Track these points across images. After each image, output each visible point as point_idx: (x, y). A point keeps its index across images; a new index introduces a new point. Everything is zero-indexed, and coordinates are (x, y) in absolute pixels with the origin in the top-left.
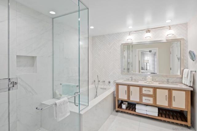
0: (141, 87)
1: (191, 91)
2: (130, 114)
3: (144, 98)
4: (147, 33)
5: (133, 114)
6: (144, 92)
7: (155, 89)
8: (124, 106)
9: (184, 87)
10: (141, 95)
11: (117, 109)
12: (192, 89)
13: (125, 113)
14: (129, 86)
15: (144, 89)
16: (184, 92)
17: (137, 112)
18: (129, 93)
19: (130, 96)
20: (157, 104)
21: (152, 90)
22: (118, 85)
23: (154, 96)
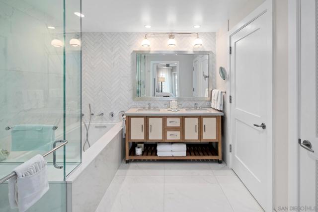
0: (164, 117)
1: (222, 116)
2: (149, 161)
3: (169, 133)
4: (170, 38)
5: (153, 161)
6: (169, 125)
7: (183, 118)
8: (139, 151)
9: (213, 112)
10: (165, 129)
11: (128, 157)
12: (222, 114)
13: (140, 161)
14: (147, 118)
15: (168, 120)
16: (215, 119)
17: (158, 155)
18: (147, 129)
19: (148, 133)
20: (186, 138)
21: (178, 120)
22: (129, 118)
23: (182, 128)
